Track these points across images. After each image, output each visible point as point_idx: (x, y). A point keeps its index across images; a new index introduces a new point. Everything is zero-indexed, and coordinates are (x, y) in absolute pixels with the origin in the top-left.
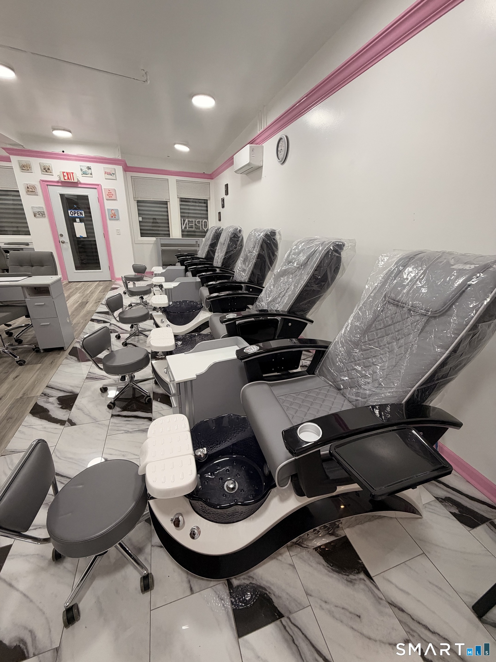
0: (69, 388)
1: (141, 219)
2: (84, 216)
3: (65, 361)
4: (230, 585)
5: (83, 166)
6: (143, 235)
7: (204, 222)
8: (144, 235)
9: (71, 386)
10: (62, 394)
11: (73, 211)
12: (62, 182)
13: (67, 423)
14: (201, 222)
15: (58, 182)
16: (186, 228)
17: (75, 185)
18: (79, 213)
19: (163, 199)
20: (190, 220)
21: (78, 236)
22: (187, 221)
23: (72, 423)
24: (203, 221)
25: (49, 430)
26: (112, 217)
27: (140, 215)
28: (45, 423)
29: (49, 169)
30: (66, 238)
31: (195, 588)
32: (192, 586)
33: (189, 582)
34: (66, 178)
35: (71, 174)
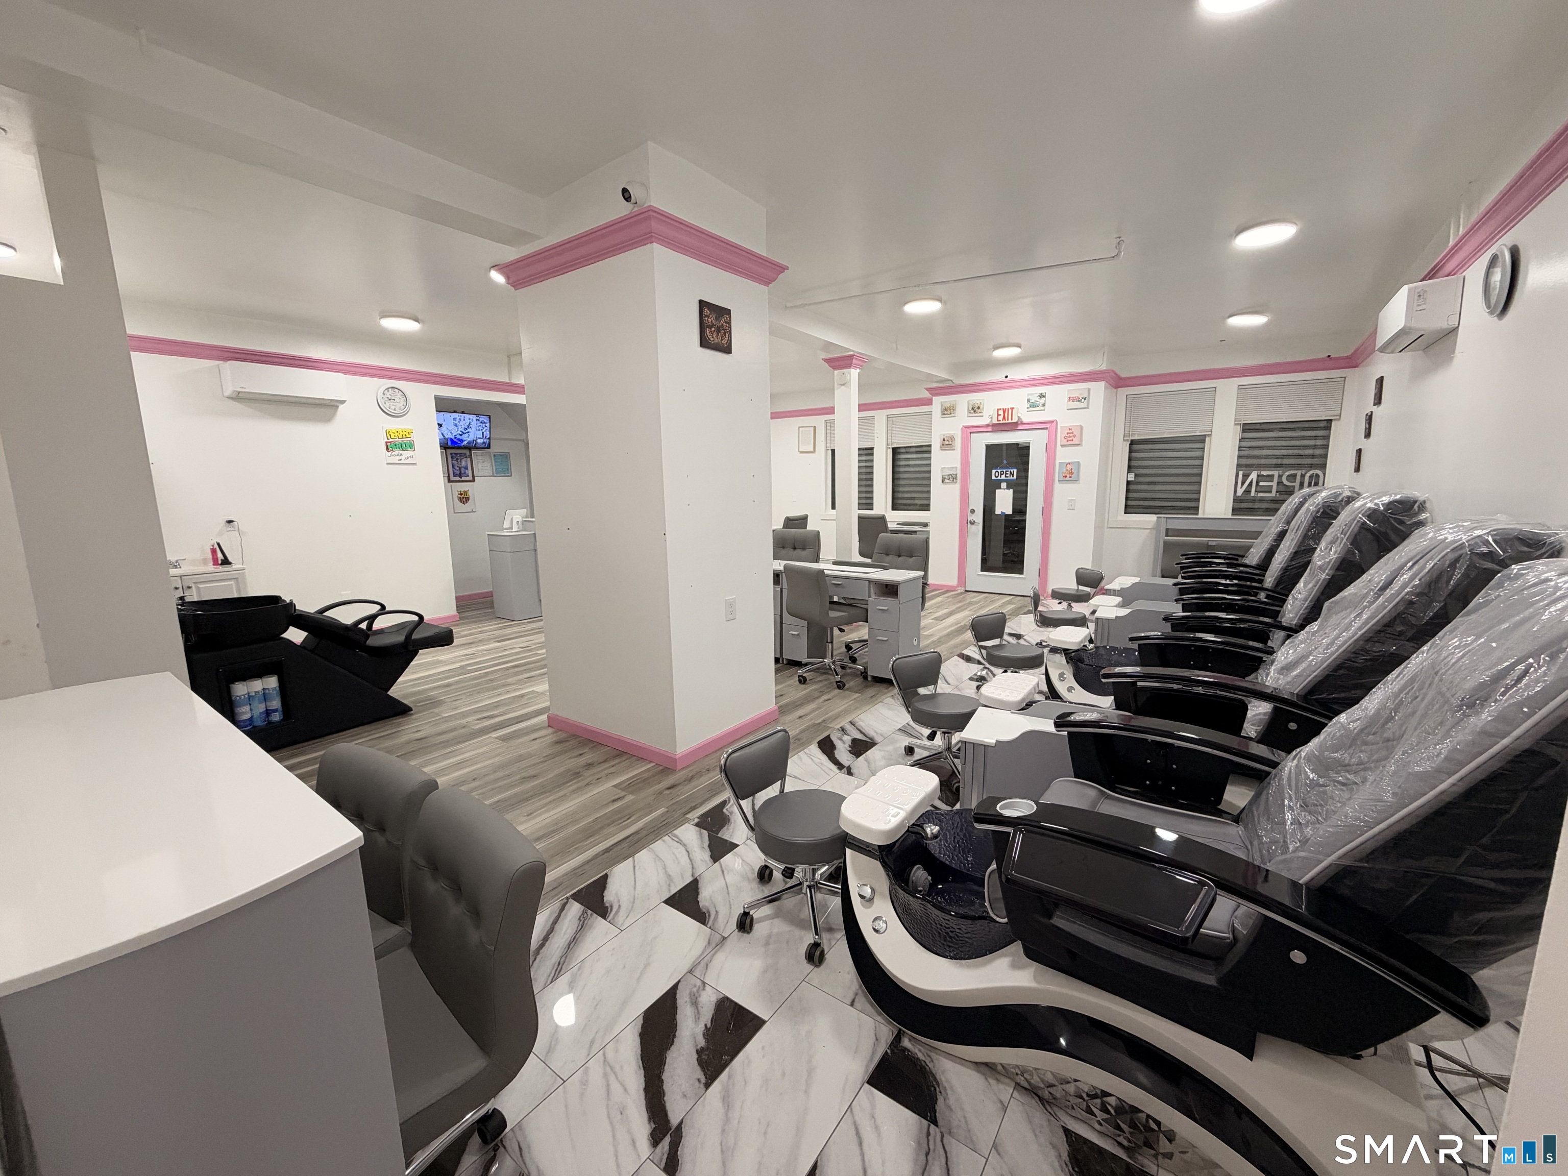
0: (871, 733)
1: (1131, 477)
2: (1015, 477)
3: (889, 700)
4: (898, 1038)
5: (1032, 394)
6: (1129, 509)
7: (1311, 477)
8: (1132, 510)
9: (875, 732)
10: (859, 736)
11: (999, 471)
12: (994, 425)
13: (845, 769)
14: (1298, 478)
15: (987, 426)
16: (1248, 491)
17: (1013, 427)
18: (1009, 473)
19: (1195, 432)
20: (1264, 473)
21: (997, 511)
22: (1254, 476)
23: (850, 772)
24: (1308, 475)
25: (824, 768)
26: (1066, 477)
27: (1130, 469)
28: (824, 759)
29: (979, 408)
30: (979, 517)
31: (856, 1004)
32: (856, 1000)
33: (856, 994)
34: (1001, 418)
35: (1010, 411)
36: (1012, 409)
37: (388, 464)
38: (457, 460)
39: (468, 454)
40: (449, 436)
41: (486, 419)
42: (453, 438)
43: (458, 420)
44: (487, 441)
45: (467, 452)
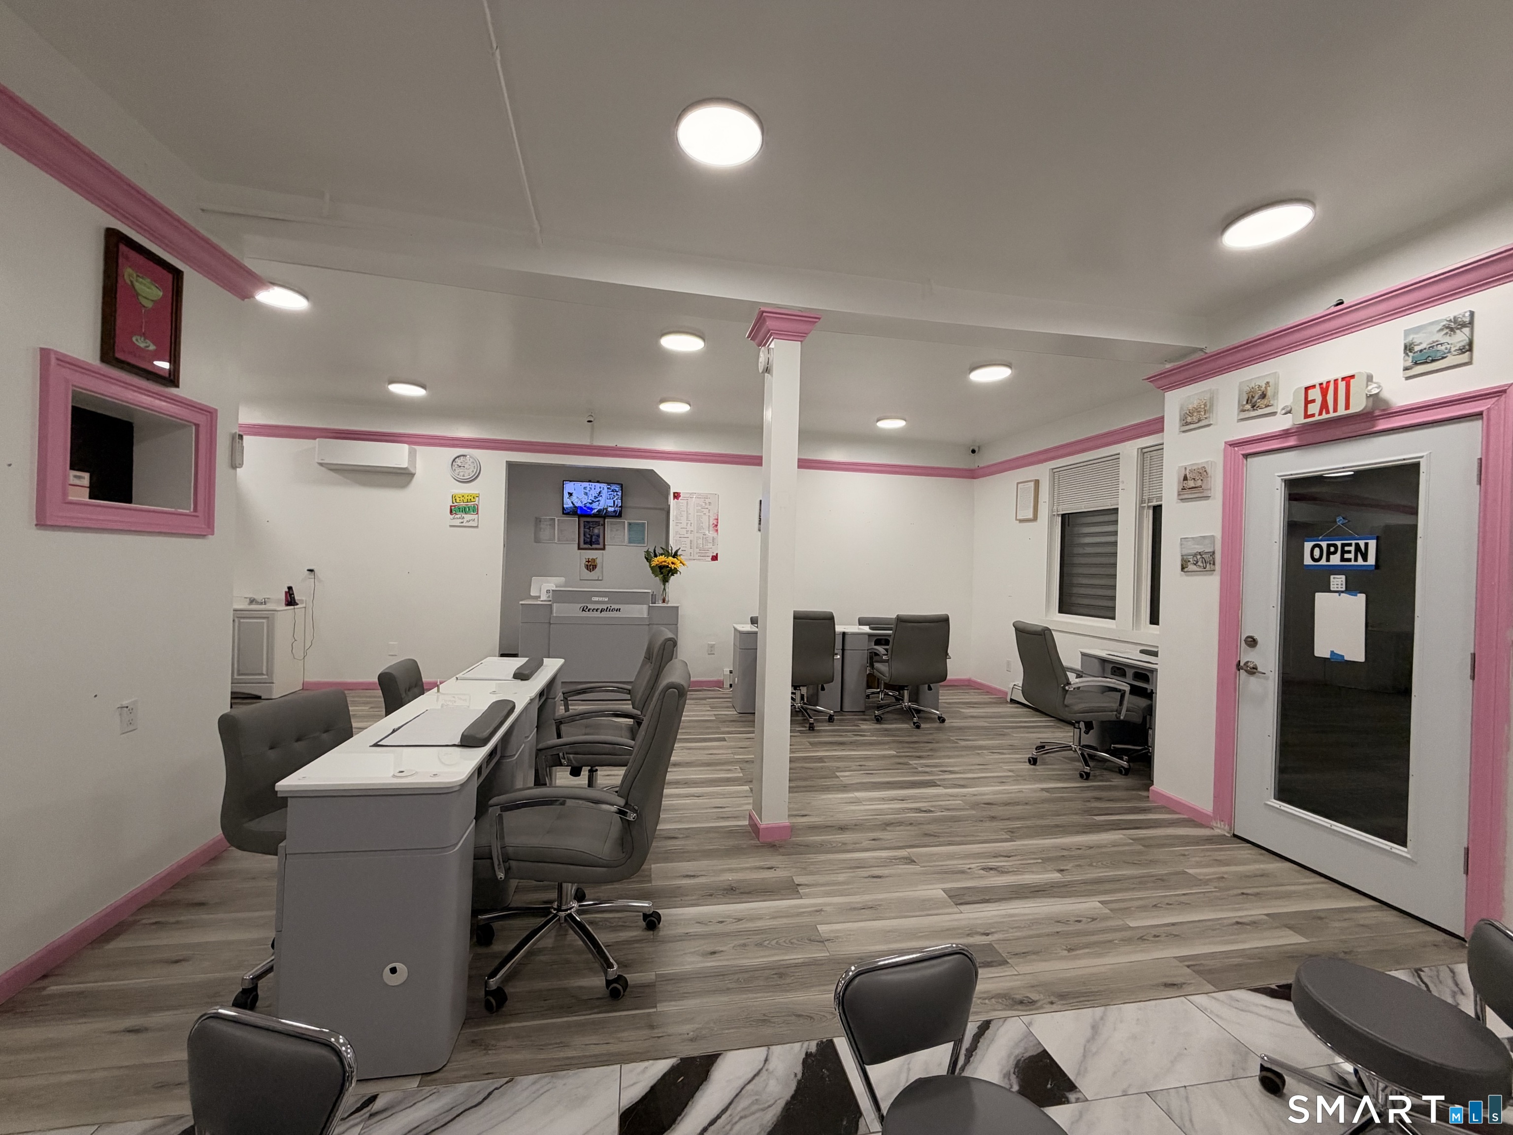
2: (1373, 561)
5: (1422, 328)
11: (1324, 544)
15: (1286, 434)
17: (1359, 426)
18: (1352, 549)
21: (1321, 650)
29: (1263, 396)
34: (1314, 408)
35: (1342, 386)
36: (1348, 379)
37: (451, 526)
38: (589, 528)
39: (602, 522)
40: (578, 504)
41: (617, 488)
42: (583, 506)
43: (588, 489)
44: (618, 509)
45: (601, 520)
